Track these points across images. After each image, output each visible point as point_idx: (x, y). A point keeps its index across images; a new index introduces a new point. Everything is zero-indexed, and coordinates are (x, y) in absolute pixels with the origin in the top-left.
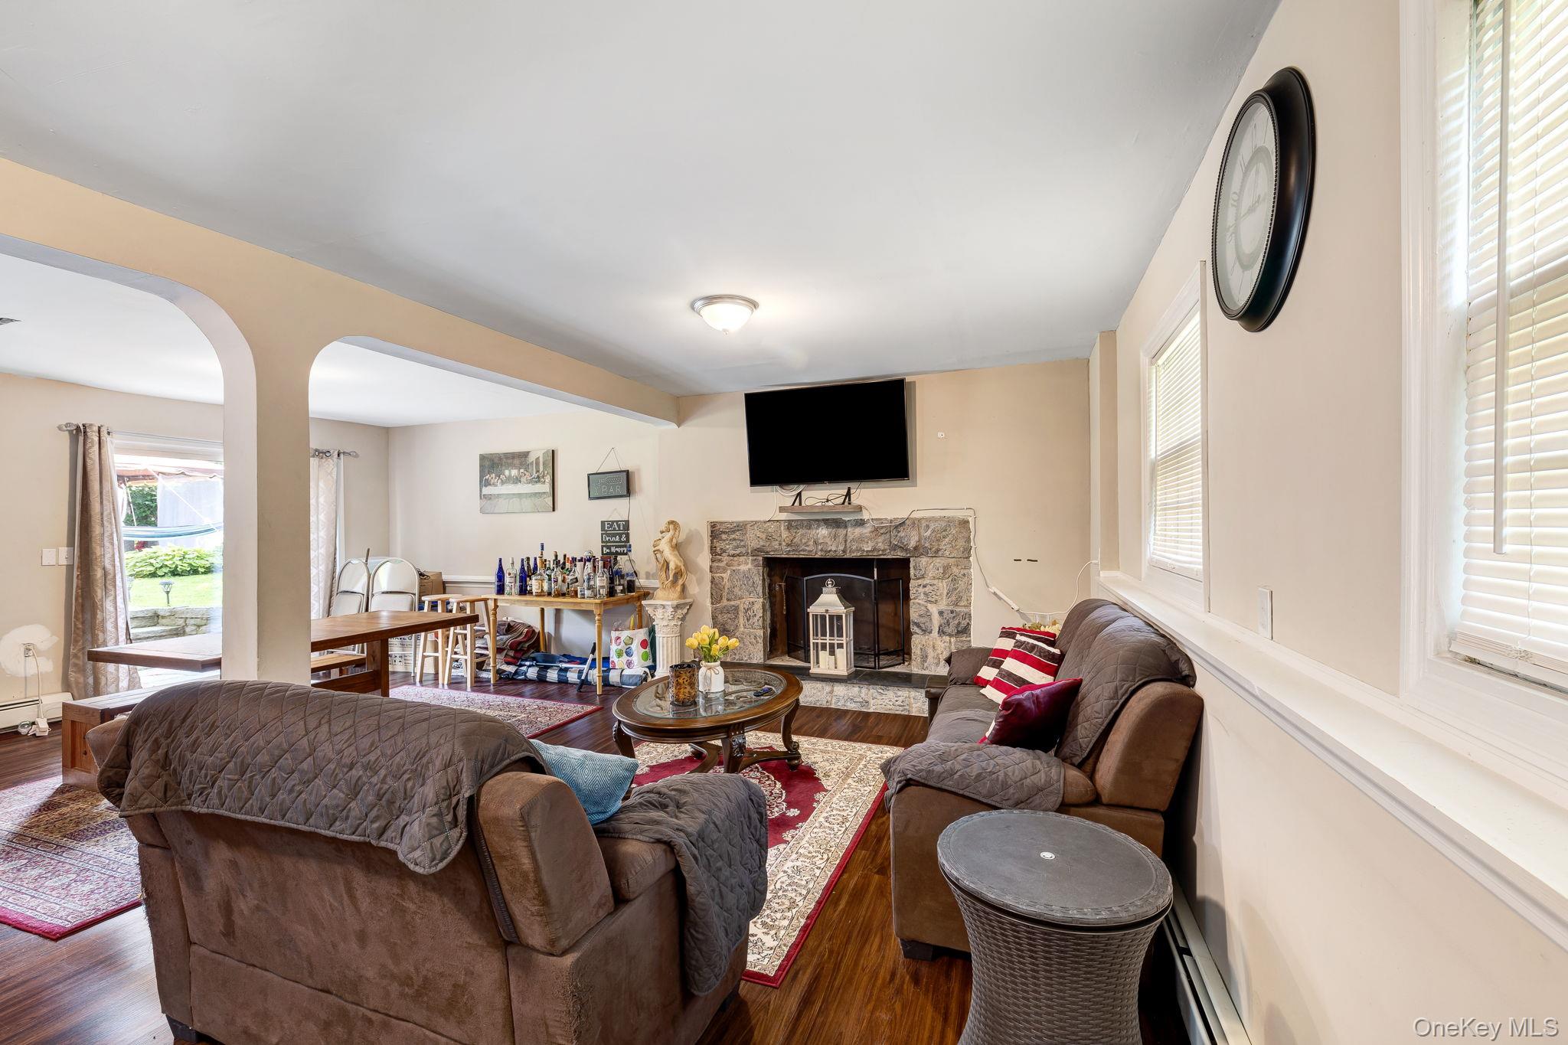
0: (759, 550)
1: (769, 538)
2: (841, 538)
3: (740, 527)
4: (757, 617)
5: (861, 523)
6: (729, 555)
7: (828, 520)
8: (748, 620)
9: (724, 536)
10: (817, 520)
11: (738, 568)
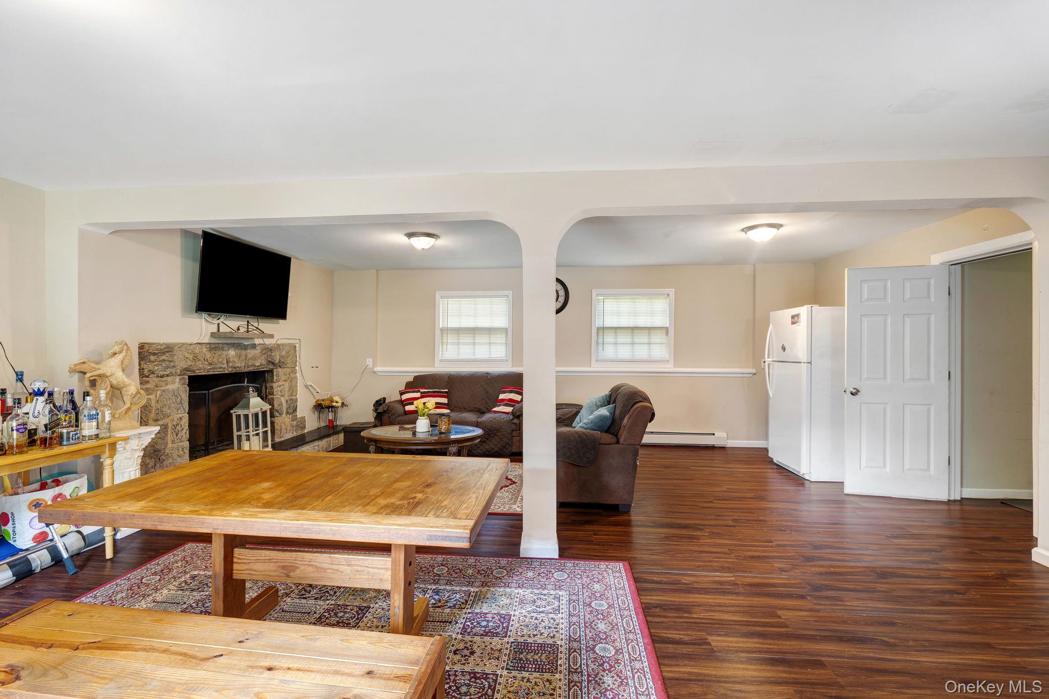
0: (186, 370)
1: (195, 358)
2: (243, 358)
3: (168, 349)
4: (185, 431)
5: (254, 346)
6: (157, 377)
7: (234, 344)
8: (177, 435)
9: (152, 358)
10: (227, 344)
11: (167, 387)
